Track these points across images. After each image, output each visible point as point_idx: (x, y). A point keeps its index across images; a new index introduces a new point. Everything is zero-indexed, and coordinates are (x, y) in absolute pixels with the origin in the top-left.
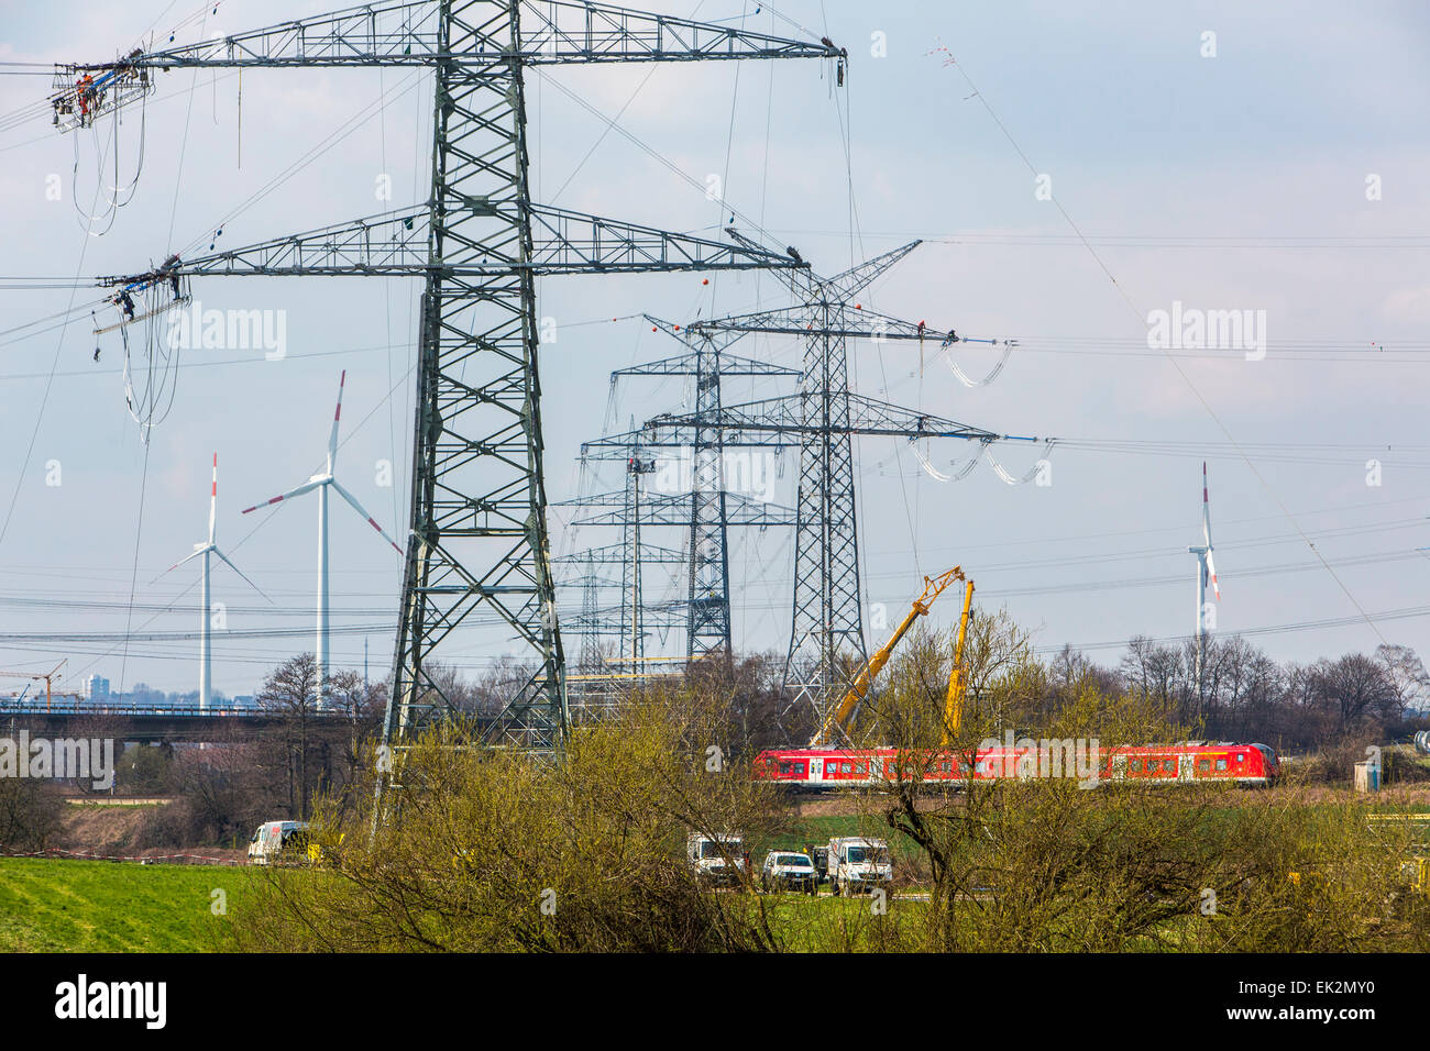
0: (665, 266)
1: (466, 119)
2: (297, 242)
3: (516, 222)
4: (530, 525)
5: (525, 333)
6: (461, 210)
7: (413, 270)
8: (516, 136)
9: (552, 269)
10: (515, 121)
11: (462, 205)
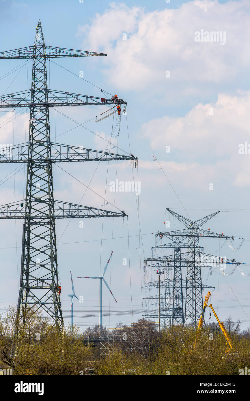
0: (89, 216)
3: (49, 205)
4: (52, 286)
8: (49, 182)
9: (60, 217)
10: (49, 178)
11: (36, 200)
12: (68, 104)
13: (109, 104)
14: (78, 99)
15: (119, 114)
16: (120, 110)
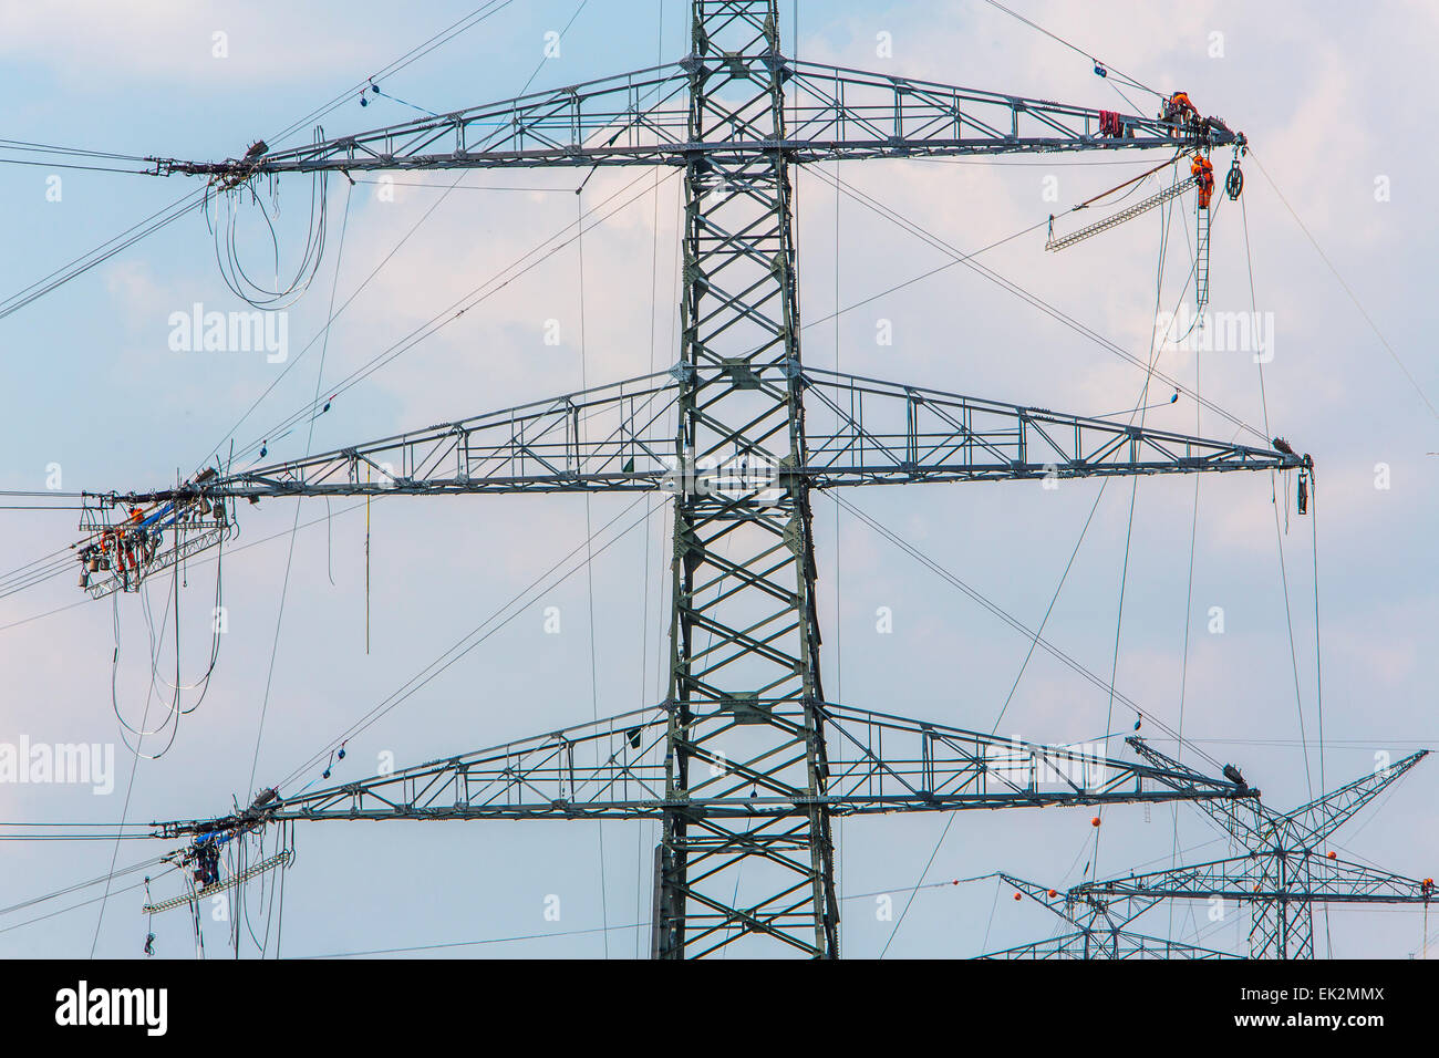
0: (1034, 799)
1: (721, 573)
2: (459, 766)
3: (802, 732)
5: (818, 905)
6: (716, 714)
7: (643, 809)
8: (801, 599)
9: (859, 805)
10: (799, 574)
11: (717, 707)
12: (902, 147)
13: (1143, 144)
14: (958, 119)
15: (1203, 204)
16: (1211, 181)
